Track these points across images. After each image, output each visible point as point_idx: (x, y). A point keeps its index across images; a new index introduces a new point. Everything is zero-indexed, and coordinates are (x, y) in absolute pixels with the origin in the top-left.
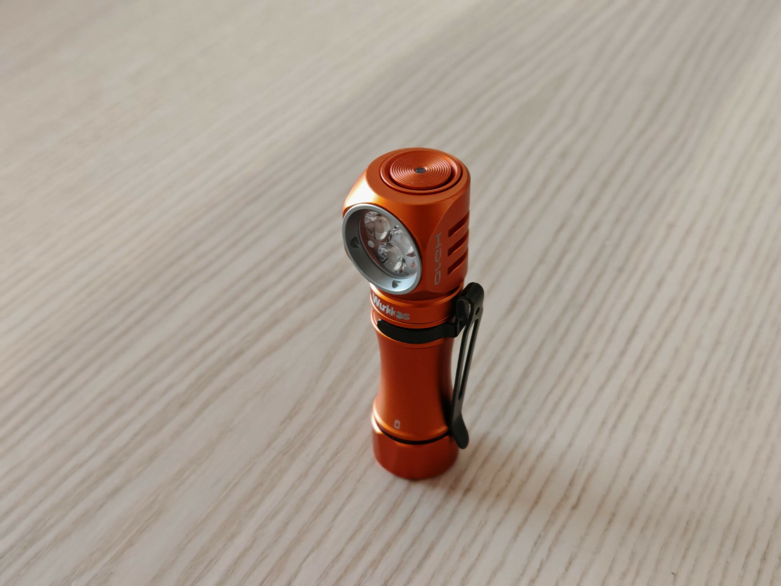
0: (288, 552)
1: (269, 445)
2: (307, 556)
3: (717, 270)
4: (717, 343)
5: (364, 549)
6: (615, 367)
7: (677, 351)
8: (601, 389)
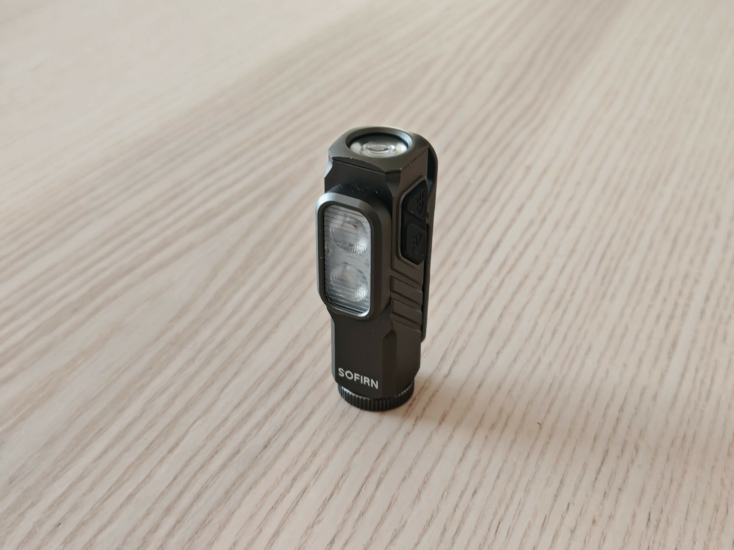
0: (176, 419)
1: (158, 339)
2: (195, 422)
3: (571, 199)
4: (573, 251)
5: (249, 414)
6: (481, 270)
7: (537, 258)
8: (469, 287)
